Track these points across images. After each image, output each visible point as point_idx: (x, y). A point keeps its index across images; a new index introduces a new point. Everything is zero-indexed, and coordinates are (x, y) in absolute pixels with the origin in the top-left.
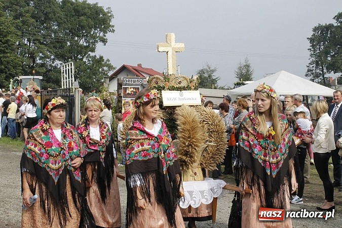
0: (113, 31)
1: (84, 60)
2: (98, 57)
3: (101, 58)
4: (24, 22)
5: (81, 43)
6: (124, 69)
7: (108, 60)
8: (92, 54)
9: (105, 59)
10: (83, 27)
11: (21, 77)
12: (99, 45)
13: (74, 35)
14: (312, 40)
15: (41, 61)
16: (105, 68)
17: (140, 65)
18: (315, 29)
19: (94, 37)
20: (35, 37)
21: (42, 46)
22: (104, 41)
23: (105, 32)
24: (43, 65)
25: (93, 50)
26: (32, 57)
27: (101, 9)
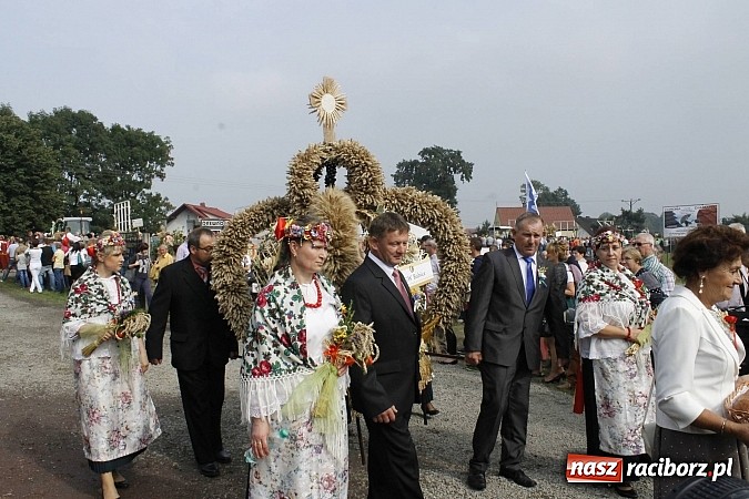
0: (173, 164)
1: (138, 198)
2: (154, 195)
3: (158, 195)
4: (64, 153)
5: (134, 177)
6: (184, 208)
7: (167, 199)
8: (147, 191)
9: (163, 197)
10: (136, 160)
11: (66, 219)
13: (126, 168)
14: (396, 177)
15: (85, 200)
16: (163, 208)
17: (203, 204)
18: (400, 165)
19: (149, 171)
20: (78, 171)
21: (88, 182)
22: (162, 176)
23: (163, 166)
24: (87, 204)
25: (148, 187)
26: (75, 194)
27: (158, 139)
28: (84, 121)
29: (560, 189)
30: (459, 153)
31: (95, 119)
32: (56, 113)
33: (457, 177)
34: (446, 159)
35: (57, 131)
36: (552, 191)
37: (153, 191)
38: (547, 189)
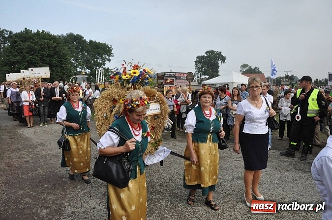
0: (113, 56)
3: (108, 68)
5: (99, 61)
8: (104, 67)
9: (110, 69)
12: (107, 62)
13: (95, 58)
14: (196, 62)
15: (80, 70)
16: (110, 73)
18: (197, 58)
19: (104, 59)
22: (109, 60)
23: (109, 57)
24: (81, 72)
25: (104, 65)
26: (76, 67)
27: (108, 46)
28: (78, 39)
29: (256, 67)
30: (221, 52)
31: (83, 38)
32: (68, 35)
33: (220, 62)
34: (216, 55)
35: (69, 43)
36: (252, 68)
37: (106, 67)
38: (251, 67)
